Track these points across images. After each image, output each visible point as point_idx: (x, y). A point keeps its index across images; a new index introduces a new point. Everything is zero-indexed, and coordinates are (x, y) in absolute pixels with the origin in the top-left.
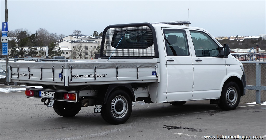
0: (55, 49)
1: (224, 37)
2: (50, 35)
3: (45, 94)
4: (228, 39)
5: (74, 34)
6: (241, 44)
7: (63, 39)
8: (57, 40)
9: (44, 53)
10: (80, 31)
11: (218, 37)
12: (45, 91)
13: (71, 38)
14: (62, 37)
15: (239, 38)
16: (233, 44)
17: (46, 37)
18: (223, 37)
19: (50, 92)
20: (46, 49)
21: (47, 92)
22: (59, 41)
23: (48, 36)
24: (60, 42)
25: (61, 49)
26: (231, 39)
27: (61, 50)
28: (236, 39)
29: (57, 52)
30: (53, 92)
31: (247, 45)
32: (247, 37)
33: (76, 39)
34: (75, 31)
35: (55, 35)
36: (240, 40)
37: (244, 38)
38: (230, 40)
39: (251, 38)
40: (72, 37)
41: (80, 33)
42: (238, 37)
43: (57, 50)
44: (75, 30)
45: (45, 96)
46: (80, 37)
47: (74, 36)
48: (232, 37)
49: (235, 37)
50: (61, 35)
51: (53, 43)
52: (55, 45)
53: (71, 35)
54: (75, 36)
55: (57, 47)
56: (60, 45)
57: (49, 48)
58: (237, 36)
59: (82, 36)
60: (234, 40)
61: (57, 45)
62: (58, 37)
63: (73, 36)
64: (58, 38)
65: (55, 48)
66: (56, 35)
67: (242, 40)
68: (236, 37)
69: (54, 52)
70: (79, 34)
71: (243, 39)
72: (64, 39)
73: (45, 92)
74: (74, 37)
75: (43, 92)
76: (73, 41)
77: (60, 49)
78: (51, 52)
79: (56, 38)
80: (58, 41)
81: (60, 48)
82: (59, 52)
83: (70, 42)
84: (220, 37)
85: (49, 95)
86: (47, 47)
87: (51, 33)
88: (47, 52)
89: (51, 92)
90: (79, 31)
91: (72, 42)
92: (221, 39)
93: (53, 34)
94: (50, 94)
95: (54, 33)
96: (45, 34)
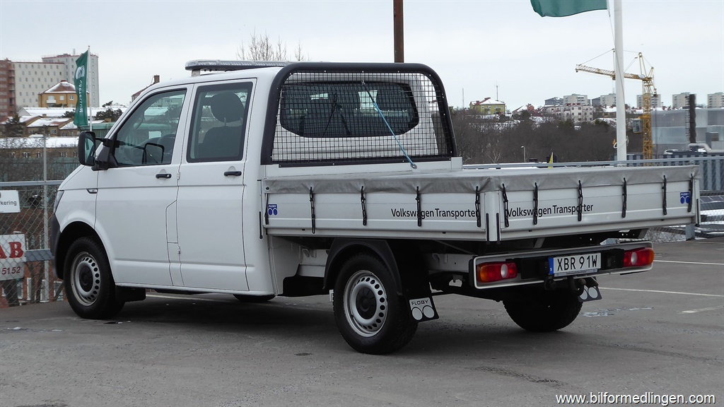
3: (569, 264)
12: (569, 255)
19: (585, 256)
21: (577, 257)
30: (595, 252)
45: (569, 270)
73: (569, 258)
75: (560, 259)
85: (582, 264)
89: (591, 255)
94: (586, 261)
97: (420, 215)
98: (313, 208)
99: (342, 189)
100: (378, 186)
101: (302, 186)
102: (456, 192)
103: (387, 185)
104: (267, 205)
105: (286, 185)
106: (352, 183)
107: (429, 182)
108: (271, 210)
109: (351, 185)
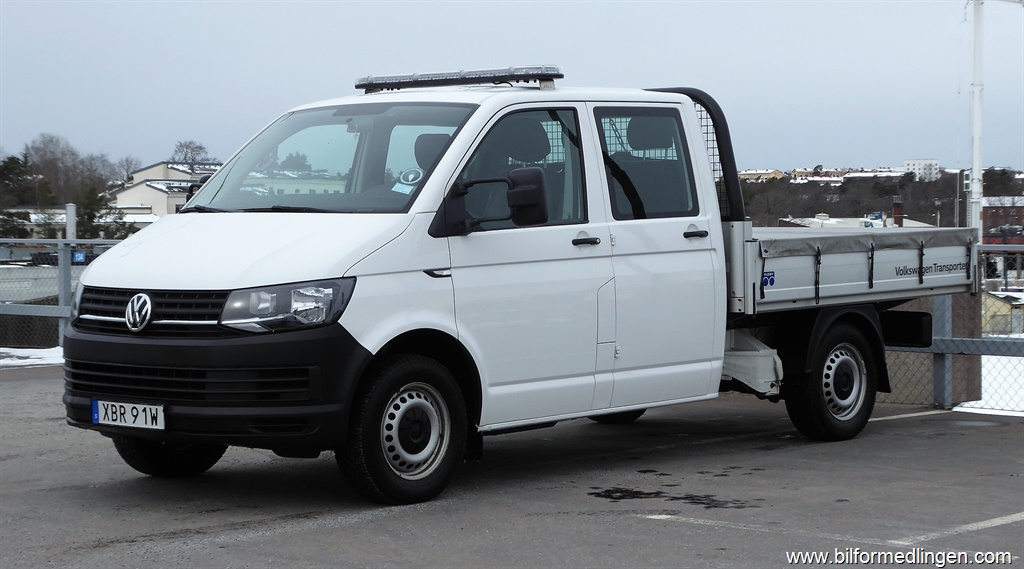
0: (101, 217)
1: (770, 171)
2: (82, 162)
4: (785, 180)
5: (180, 157)
6: (836, 198)
7: (132, 178)
8: (110, 183)
9: (60, 234)
10: (204, 145)
11: (743, 172)
13: (167, 174)
14: (131, 170)
15: (827, 174)
16: (806, 197)
17: (67, 170)
18: (765, 171)
20: (66, 216)
22: (120, 185)
23: (75, 167)
24: (122, 188)
25: (128, 219)
26: (795, 179)
27: (125, 220)
28: (817, 178)
29: (108, 227)
31: (859, 203)
32: (857, 171)
33: (188, 177)
34: (181, 145)
35: (103, 160)
36: (833, 185)
37: (847, 176)
38: (792, 181)
39: (872, 175)
40: (172, 168)
41: (203, 155)
42: (824, 170)
43: (109, 220)
44: (183, 142)
46: (201, 169)
47: (178, 163)
48: (798, 170)
49: (810, 170)
50: (127, 160)
51: (93, 191)
52: (102, 203)
53: (168, 163)
54: (182, 164)
55: (111, 208)
56: (123, 200)
57: (78, 214)
58: (820, 167)
59: (210, 164)
60: (806, 181)
61: (110, 200)
62: (114, 170)
63: (175, 166)
64: (113, 172)
65: (104, 211)
66: (105, 161)
67: (837, 182)
68: (816, 173)
69: (99, 228)
70: (198, 158)
71: (841, 179)
72: (138, 178)
74: (181, 167)
76: (176, 184)
77: (121, 215)
78: (86, 228)
79: (104, 172)
80: (113, 186)
81: (121, 213)
82: (118, 230)
83: (164, 188)
84: (754, 172)
86: (71, 208)
87: (86, 155)
88: (71, 231)
90: (198, 144)
91: (170, 188)
92: (759, 178)
93: (92, 159)
95: (96, 152)
96: (60, 156)
97: (921, 271)
98: (817, 273)
99: (850, 248)
100: (887, 242)
101: (807, 247)
102: (952, 245)
103: (895, 240)
104: (763, 273)
105: (789, 246)
106: (861, 240)
107: (930, 236)
108: (767, 280)
109: (859, 242)
